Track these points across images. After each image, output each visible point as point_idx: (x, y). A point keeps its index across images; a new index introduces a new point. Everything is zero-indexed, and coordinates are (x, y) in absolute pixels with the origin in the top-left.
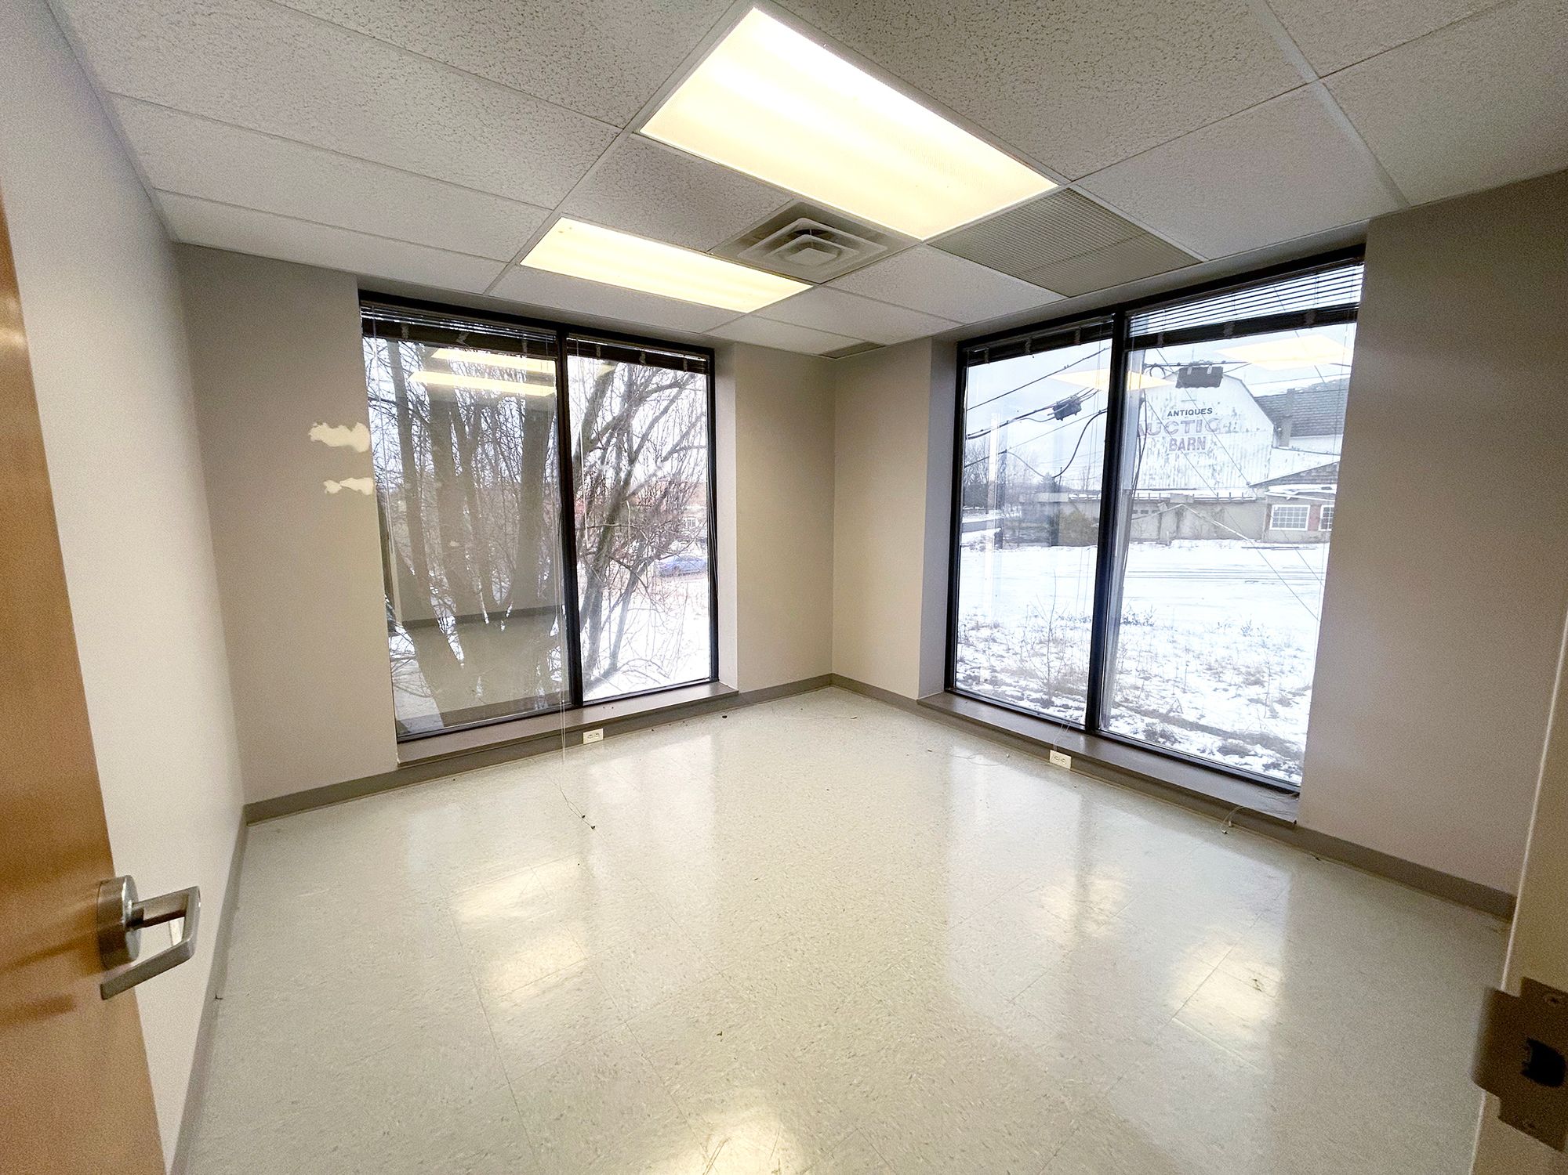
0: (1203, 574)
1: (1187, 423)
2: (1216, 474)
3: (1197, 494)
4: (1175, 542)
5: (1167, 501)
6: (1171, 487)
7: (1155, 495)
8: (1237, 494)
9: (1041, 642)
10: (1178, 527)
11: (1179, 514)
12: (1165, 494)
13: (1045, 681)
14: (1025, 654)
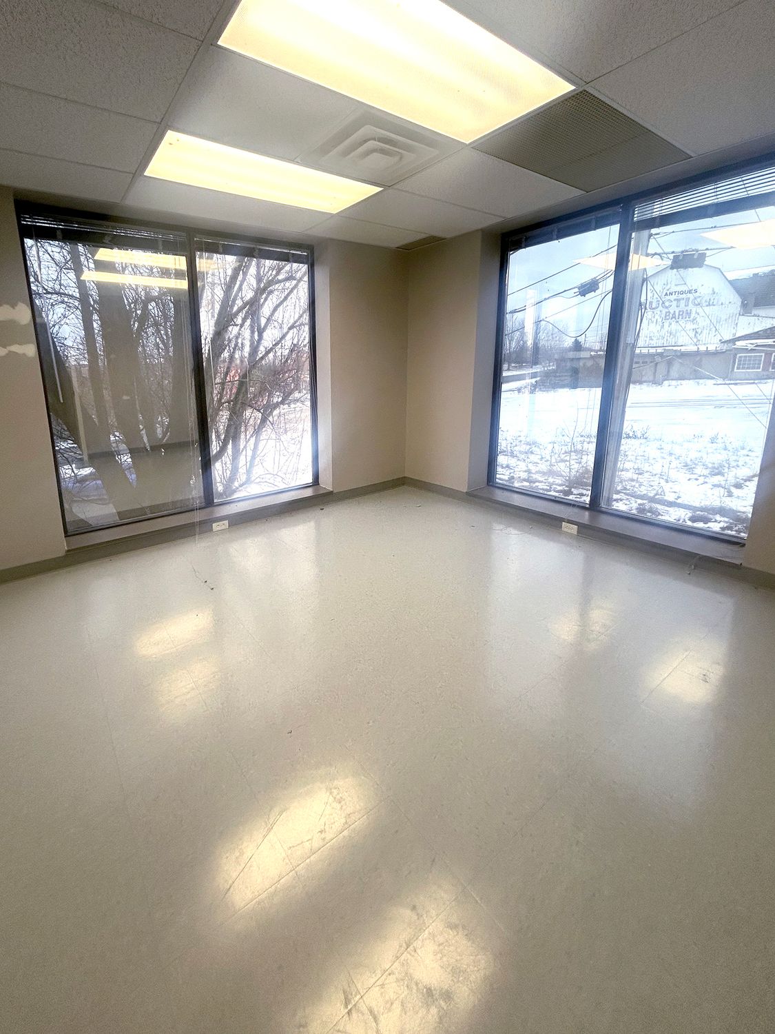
0: (685, 403)
1: (678, 300)
2: (697, 335)
3: (683, 349)
4: (666, 383)
5: (661, 355)
6: (665, 345)
7: (652, 351)
8: (712, 348)
9: (566, 452)
10: (668, 371)
11: (670, 363)
12: (660, 350)
13: (567, 478)
14: (553, 461)
